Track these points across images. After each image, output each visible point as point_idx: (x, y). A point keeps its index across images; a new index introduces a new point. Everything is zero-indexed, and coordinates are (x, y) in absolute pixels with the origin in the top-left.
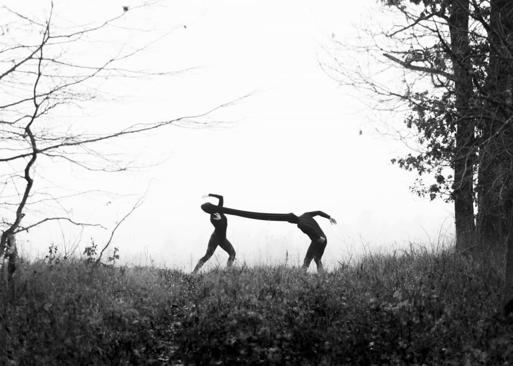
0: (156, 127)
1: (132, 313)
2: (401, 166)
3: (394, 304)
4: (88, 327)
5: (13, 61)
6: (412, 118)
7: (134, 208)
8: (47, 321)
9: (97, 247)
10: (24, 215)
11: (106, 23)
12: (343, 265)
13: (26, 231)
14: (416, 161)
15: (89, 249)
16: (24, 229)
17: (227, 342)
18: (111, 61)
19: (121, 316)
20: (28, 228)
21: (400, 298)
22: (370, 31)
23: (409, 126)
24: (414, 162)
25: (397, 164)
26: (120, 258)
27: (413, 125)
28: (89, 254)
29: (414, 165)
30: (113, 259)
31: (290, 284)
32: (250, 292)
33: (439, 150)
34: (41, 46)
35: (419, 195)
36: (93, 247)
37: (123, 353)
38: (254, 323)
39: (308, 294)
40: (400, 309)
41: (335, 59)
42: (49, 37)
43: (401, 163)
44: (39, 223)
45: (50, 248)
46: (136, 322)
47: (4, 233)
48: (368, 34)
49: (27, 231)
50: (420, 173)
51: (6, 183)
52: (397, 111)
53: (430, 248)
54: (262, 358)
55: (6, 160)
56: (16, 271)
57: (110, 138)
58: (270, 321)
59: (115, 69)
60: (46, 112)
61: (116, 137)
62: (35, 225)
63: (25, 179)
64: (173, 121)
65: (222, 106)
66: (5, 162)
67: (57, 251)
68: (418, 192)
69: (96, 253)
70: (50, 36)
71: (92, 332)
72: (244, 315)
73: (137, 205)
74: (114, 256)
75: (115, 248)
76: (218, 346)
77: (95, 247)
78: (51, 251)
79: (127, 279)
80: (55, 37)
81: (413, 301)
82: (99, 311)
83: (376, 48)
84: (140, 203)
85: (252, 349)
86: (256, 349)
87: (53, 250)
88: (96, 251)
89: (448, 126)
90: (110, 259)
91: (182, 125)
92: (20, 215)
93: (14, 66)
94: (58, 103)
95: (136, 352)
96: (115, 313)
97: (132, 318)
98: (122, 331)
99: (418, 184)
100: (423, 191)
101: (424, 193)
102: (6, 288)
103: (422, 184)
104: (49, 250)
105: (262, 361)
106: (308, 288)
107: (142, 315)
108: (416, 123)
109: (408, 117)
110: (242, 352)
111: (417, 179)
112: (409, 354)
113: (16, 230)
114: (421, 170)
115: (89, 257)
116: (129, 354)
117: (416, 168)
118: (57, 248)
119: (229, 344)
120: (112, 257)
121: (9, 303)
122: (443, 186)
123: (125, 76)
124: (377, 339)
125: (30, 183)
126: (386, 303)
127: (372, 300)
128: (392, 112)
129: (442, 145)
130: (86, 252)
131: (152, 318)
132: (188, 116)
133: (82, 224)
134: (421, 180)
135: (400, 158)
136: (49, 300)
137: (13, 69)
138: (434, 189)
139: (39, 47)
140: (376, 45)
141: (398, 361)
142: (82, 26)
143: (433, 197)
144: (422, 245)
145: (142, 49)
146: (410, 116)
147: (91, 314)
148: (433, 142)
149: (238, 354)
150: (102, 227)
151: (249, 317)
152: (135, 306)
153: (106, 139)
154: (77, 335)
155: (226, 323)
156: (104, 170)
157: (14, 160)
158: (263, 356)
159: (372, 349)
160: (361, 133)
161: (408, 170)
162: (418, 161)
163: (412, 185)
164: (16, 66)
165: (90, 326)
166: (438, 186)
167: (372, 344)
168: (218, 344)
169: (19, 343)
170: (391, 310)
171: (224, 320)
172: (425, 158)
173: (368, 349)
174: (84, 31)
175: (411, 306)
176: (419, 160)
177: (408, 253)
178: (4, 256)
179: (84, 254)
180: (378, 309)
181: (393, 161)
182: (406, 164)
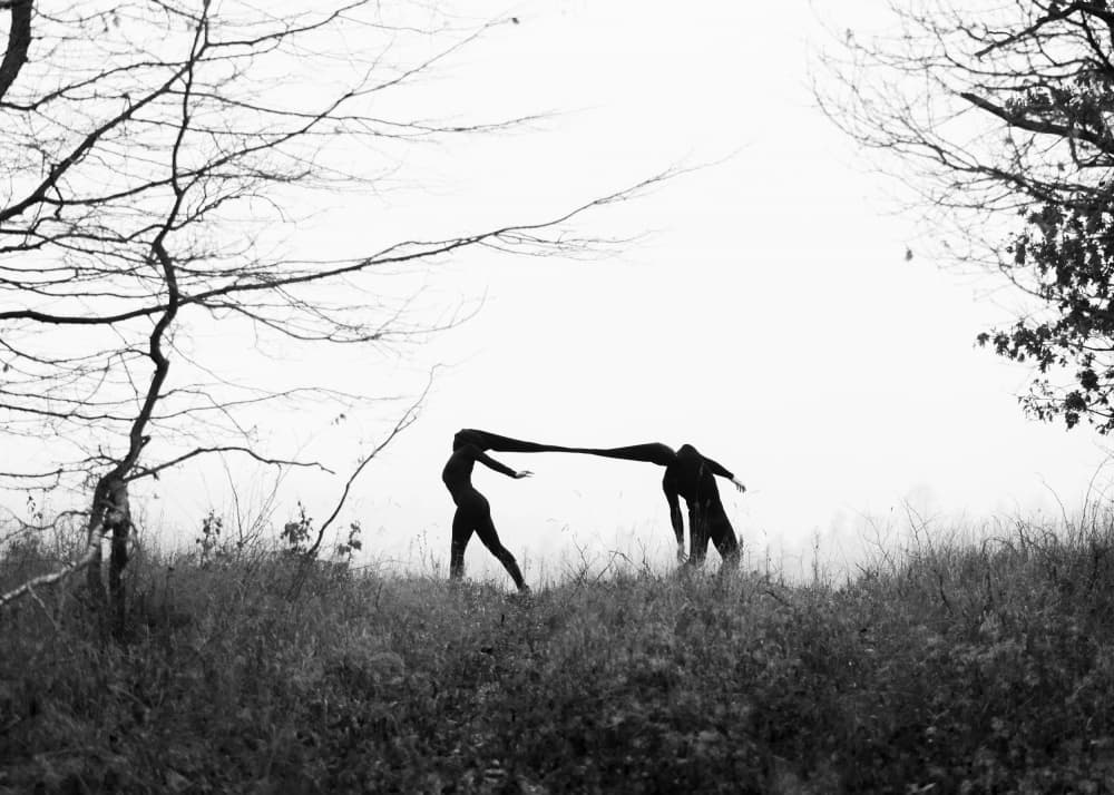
0: (447, 249)
1: (389, 661)
2: (1000, 351)
3: (982, 647)
4: (290, 686)
5: (125, 96)
6: (1027, 240)
7: (396, 431)
8: (196, 674)
9: (311, 523)
10: (148, 439)
11: (336, 14)
12: (868, 574)
13: (151, 476)
14: (1033, 338)
15: (295, 526)
16: (146, 472)
17: (602, 724)
18: (347, 96)
19: (364, 668)
20: (158, 469)
21: (995, 634)
22: (933, 23)
23: (1020, 260)
24: (1030, 341)
25: (991, 346)
26: (362, 547)
27: (1029, 257)
28: (293, 539)
29: (1029, 347)
30: (348, 550)
31: (746, 604)
32: (655, 618)
33: (1086, 314)
34: (189, 66)
35: (1041, 417)
36: (303, 522)
37: (367, 745)
38: (664, 682)
39: (788, 626)
40: (996, 660)
41: (853, 87)
42: (207, 45)
43: (1001, 343)
44: (182, 459)
45: (205, 522)
46: (397, 680)
47: (101, 480)
48: (928, 30)
49: (156, 476)
50: (1043, 368)
51: (106, 369)
52: (992, 210)
53: (1066, 535)
54: (682, 755)
55: (109, 321)
56: (128, 566)
57: (343, 273)
58: (702, 680)
59: (356, 118)
60: (199, 217)
61: (357, 272)
62: (172, 464)
63: (149, 359)
64: (485, 236)
65: (596, 202)
66: (106, 325)
67: (221, 529)
68: (1038, 409)
69: (308, 537)
70: (210, 41)
71: (298, 699)
72: (641, 666)
73: (404, 424)
74: (350, 543)
75: (353, 526)
76: (584, 731)
77: (308, 524)
78: (207, 530)
79: (377, 591)
80: (221, 44)
81: (1024, 642)
82: (315, 654)
83: (946, 61)
84: (409, 419)
85: (661, 735)
86: (668, 736)
87: (213, 526)
88: (309, 532)
89: (1107, 261)
90: (342, 550)
91: (506, 247)
92: (138, 441)
93: (127, 108)
94: (226, 198)
95: (398, 741)
96: (351, 659)
97: (388, 672)
98: (368, 699)
99: (1037, 391)
100: (1049, 406)
101: (1053, 413)
102: (105, 602)
103: (1048, 390)
104: (203, 526)
105: (682, 761)
106: (787, 613)
107: (411, 666)
108: (1034, 253)
109: (1016, 239)
110: (637, 743)
111: (1037, 381)
112: (1014, 748)
113: (128, 475)
114: (1047, 359)
115: (293, 545)
116: (383, 746)
117: (1035, 356)
118: (222, 523)
119: (609, 726)
120: (345, 544)
121: (111, 637)
122: (1094, 395)
123: (377, 134)
124: (942, 720)
125: (162, 367)
126: (964, 645)
127: (932, 641)
128: (980, 210)
129: (1093, 302)
130: (286, 533)
131: (434, 673)
132: (520, 225)
133: (277, 462)
134: (1046, 382)
135: (998, 331)
136: (202, 632)
137: (126, 116)
138: (1075, 402)
139: (184, 65)
140: (946, 56)
141: (989, 762)
142: (282, 20)
143: (1072, 421)
144: (1046, 529)
145: (417, 71)
146: (1021, 237)
147: (296, 659)
148: (1074, 296)
149: (628, 749)
150: (323, 469)
151: (654, 670)
152: (397, 646)
153: (333, 276)
154: (265, 704)
155: (601, 683)
156: (328, 338)
157: (127, 321)
158: (685, 751)
159: (930, 741)
160: (909, 255)
161: (1015, 359)
162: (1038, 338)
163: (1026, 393)
164: (132, 109)
165: (294, 685)
166: (1083, 396)
167: (931, 730)
168: (582, 727)
169: (132, 719)
170: (975, 660)
171: (597, 678)
172: (1055, 332)
173: (922, 741)
174: (287, 33)
175: (1020, 651)
176: (1042, 337)
177: (1015, 546)
178: (101, 526)
179: (282, 537)
180: (945, 659)
181: (983, 338)
182: (1011, 346)
